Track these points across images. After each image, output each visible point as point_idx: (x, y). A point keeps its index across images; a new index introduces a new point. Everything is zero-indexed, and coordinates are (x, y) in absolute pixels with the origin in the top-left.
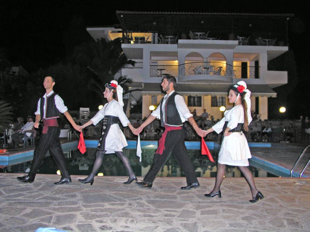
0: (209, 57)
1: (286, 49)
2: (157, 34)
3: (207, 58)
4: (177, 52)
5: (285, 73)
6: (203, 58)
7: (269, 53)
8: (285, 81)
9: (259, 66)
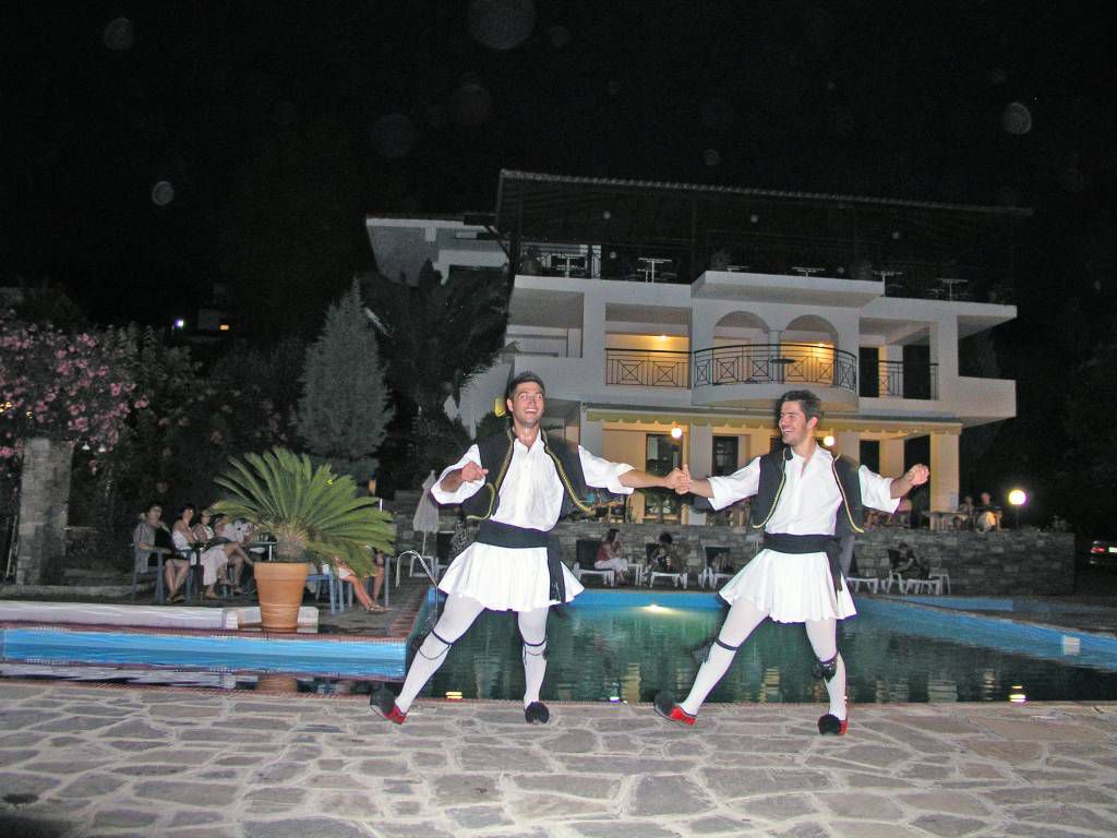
0: (788, 328)
1: (1009, 312)
2: (599, 247)
3: (781, 332)
4: (690, 310)
5: (1008, 387)
6: (767, 330)
7: (963, 323)
8: (1010, 411)
9: (932, 360)
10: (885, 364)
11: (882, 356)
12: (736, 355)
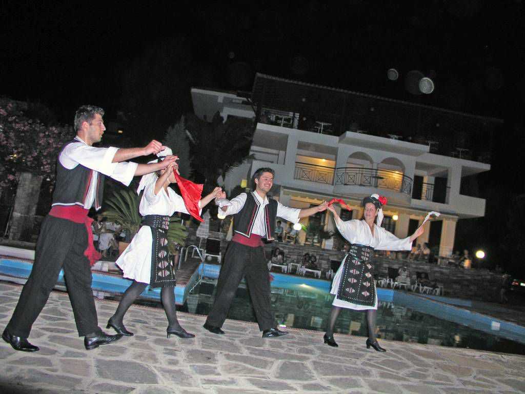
0: (382, 162)
1: (487, 167)
2: (298, 114)
3: (378, 164)
4: (337, 148)
6: (372, 162)
7: (464, 169)
8: (482, 213)
9: (448, 185)
10: (426, 185)
11: (425, 180)
12: (356, 172)
